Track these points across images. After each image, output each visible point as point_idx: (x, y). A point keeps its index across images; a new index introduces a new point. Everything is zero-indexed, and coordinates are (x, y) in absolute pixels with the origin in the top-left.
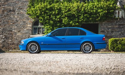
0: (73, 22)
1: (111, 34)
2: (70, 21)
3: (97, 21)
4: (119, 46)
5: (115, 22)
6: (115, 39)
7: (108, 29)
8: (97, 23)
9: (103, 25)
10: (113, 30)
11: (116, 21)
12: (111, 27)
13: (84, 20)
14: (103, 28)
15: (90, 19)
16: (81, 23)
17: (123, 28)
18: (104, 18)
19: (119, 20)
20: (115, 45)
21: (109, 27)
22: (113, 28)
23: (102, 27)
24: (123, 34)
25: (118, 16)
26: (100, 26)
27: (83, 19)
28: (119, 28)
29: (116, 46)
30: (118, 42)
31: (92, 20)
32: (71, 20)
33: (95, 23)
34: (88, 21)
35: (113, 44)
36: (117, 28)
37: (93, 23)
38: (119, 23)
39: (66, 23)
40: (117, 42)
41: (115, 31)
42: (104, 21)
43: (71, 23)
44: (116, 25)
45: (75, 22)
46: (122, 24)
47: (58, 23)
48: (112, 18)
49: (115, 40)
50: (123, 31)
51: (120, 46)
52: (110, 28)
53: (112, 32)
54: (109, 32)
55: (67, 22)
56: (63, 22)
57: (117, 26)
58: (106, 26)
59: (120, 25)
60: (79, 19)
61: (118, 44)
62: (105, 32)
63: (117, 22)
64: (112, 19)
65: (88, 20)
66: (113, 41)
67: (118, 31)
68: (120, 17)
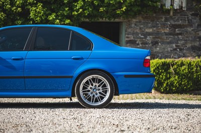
0: (57, 16)
1: (151, 48)
2: (50, 14)
3: (118, 16)
4: (172, 79)
5: (163, 20)
6: (163, 60)
7: (146, 37)
8: (117, 20)
9: (133, 25)
10: (157, 40)
11: (163, 17)
12: (151, 30)
13: (86, 13)
14: (133, 34)
15: (101, 9)
16: (78, 20)
17: (180, 34)
18: (136, 9)
19: (171, 13)
20: (163, 76)
21: (147, 30)
22: (158, 33)
23: (129, 30)
24: (181, 50)
25: (172, 5)
26: (124, 28)
27: (83, 10)
28: (170, 34)
29: (165, 80)
30: (172, 70)
31: (107, 12)
32: (53, 11)
33: (112, 20)
34: (95, 16)
35: (157, 74)
36: (166, 34)
37: (107, 20)
38: (173, 23)
39: (38, 19)
40: (169, 68)
41: (163, 43)
42: (134, 16)
43: (51, 18)
44: (164, 26)
45: (63, 15)
46: (180, 25)
47: (17, 20)
48: (154, 9)
49: (164, 64)
50: (180, 43)
51: (175, 79)
52: (150, 34)
53: (155, 43)
54: (146, 44)
55: (40, 17)
56: (32, 15)
57: (167, 30)
58: (140, 29)
59: (174, 27)
60: (71, 9)
61: (170, 73)
62: (138, 44)
63: (166, 20)
64: (155, 13)
65: (95, 13)
66: (158, 67)
67: (170, 43)
68: (176, 6)
